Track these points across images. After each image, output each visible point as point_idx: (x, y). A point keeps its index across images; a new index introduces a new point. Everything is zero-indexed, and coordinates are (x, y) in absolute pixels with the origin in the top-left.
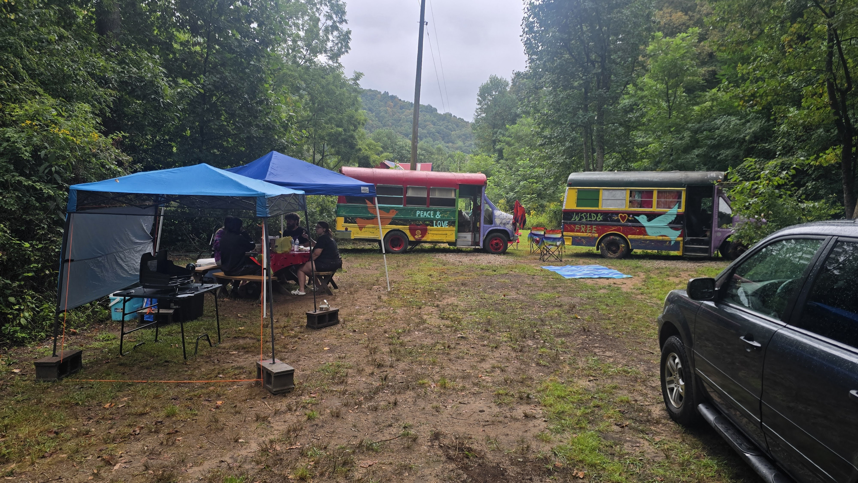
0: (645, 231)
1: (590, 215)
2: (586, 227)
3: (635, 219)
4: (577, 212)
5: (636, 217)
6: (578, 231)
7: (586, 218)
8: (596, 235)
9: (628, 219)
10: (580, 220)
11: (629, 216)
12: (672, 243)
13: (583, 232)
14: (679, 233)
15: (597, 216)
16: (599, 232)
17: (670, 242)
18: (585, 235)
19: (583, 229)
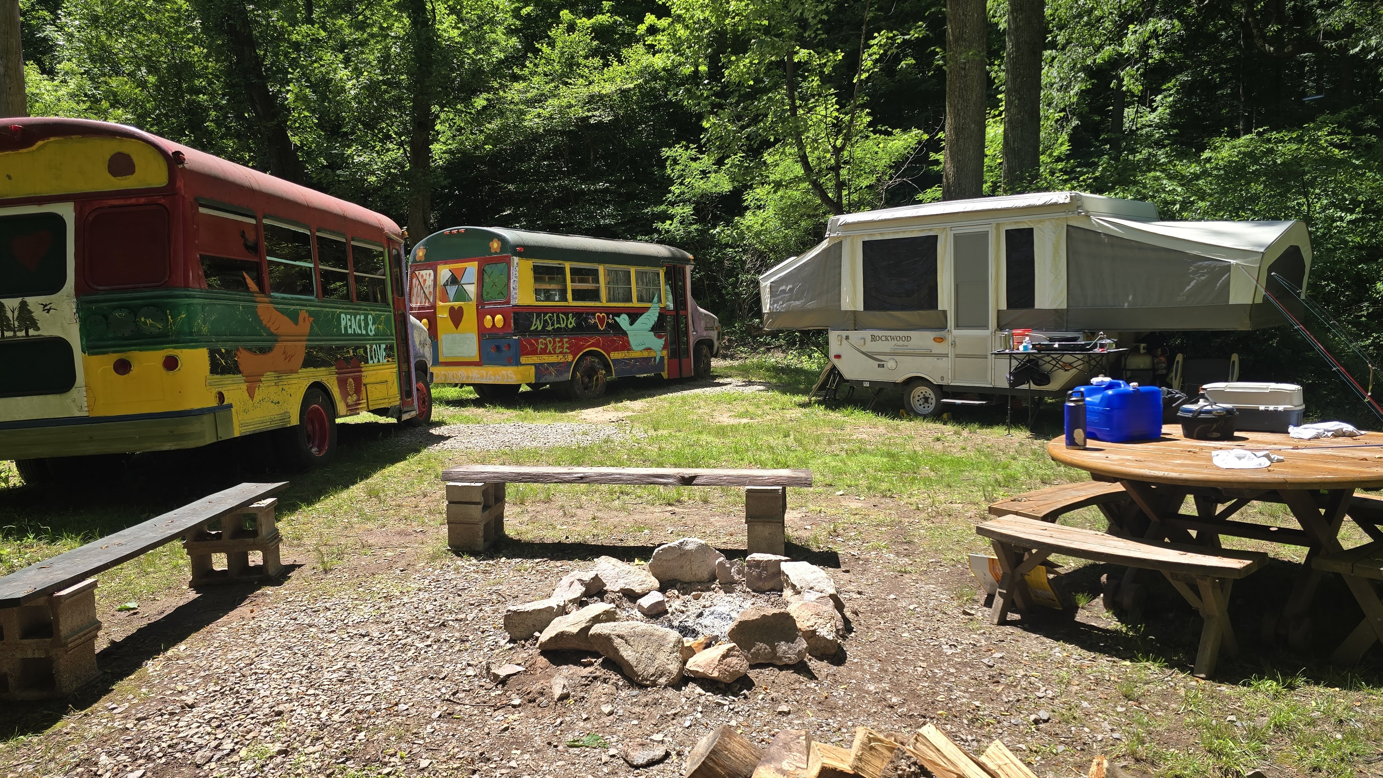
0: (628, 342)
1: (558, 317)
2: (554, 342)
3: (615, 321)
4: (540, 312)
5: (616, 318)
6: (544, 352)
7: (553, 325)
8: (570, 358)
9: (608, 322)
10: (544, 327)
11: (608, 318)
12: (657, 360)
13: (550, 353)
14: (661, 342)
15: (568, 319)
16: (574, 351)
17: (655, 358)
18: (553, 359)
19: (550, 347)
